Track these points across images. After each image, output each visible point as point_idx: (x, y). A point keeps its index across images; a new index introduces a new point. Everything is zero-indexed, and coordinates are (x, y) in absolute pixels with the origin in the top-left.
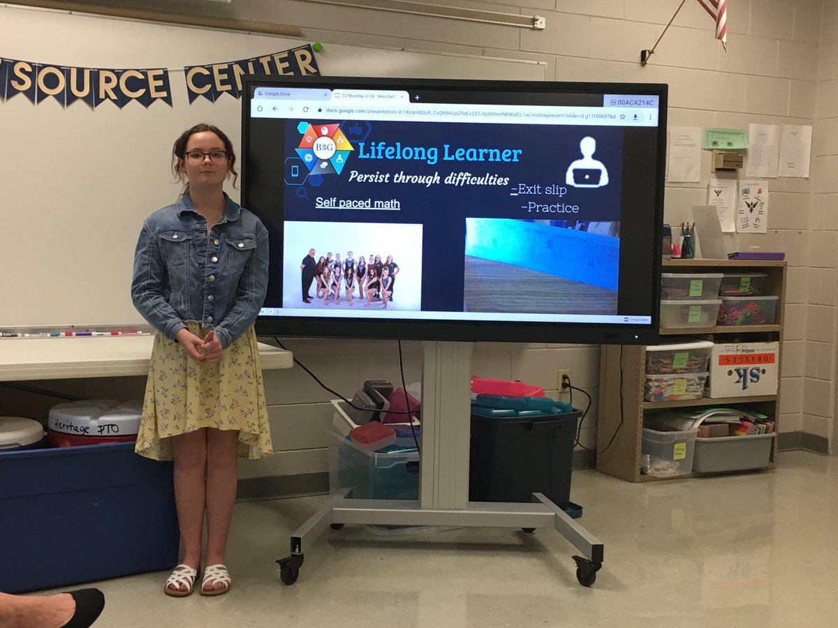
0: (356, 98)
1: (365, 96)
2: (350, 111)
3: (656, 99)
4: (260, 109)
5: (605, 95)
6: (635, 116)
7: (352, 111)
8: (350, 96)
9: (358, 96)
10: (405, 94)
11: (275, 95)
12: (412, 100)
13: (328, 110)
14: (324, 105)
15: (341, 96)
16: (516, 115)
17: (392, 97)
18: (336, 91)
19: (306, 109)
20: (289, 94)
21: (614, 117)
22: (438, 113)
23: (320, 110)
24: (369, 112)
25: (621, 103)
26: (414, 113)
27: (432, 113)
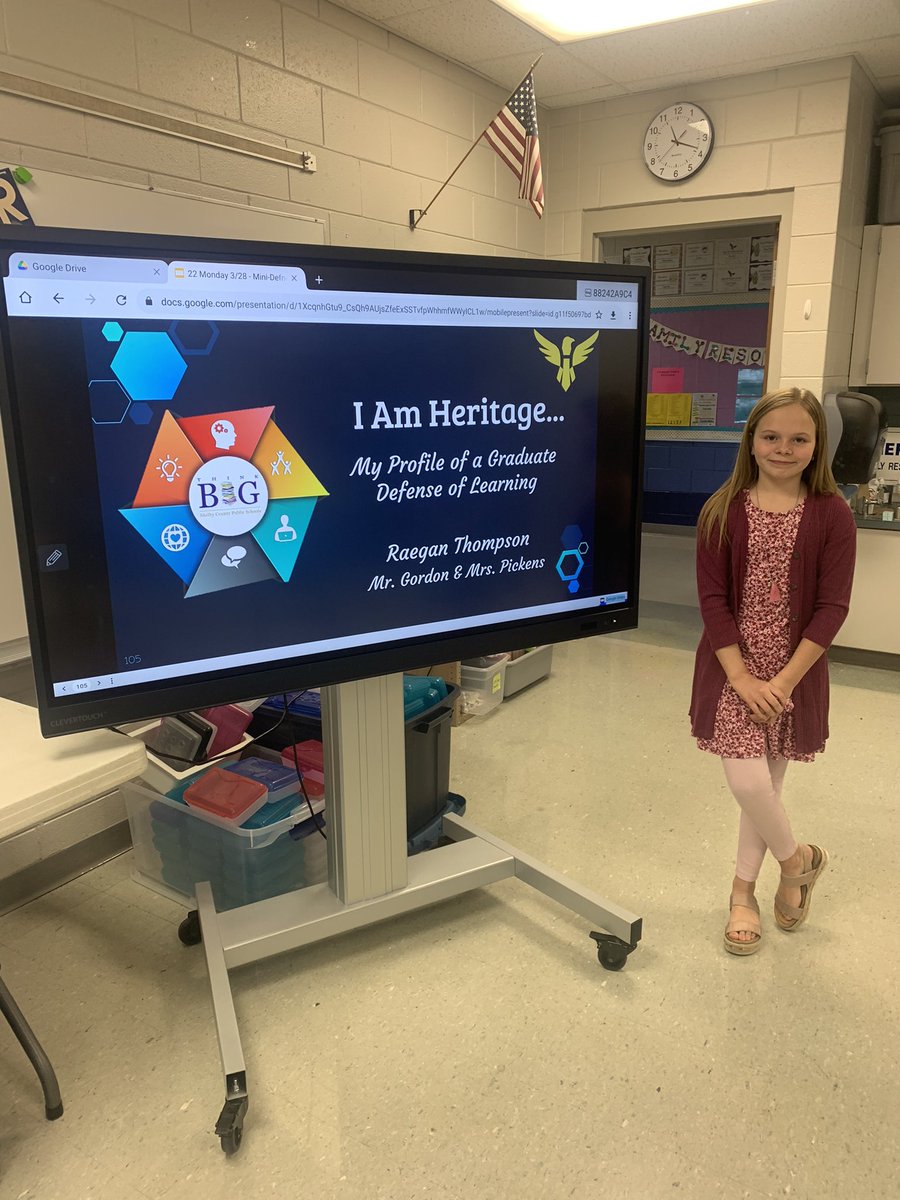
0: (214, 279)
1: (230, 276)
2: (205, 304)
3: (634, 288)
4: (25, 298)
5: (578, 281)
6: (613, 315)
7: (210, 304)
8: (203, 274)
9: (219, 275)
10: (299, 273)
11: (55, 269)
12: (311, 285)
13: (165, 302)
14: (156, 291)
15: (187, 274)
16: (467, 311)
17: (276, 278)
18: (175, 264)
19: (121, 300)
20: (84, 269)
21: (588, 315)
22: (354, 309)
23: (149, 302)
24: (240, 305)
25: (598, 293)
26: (315, 308)
27: (344, 308)
